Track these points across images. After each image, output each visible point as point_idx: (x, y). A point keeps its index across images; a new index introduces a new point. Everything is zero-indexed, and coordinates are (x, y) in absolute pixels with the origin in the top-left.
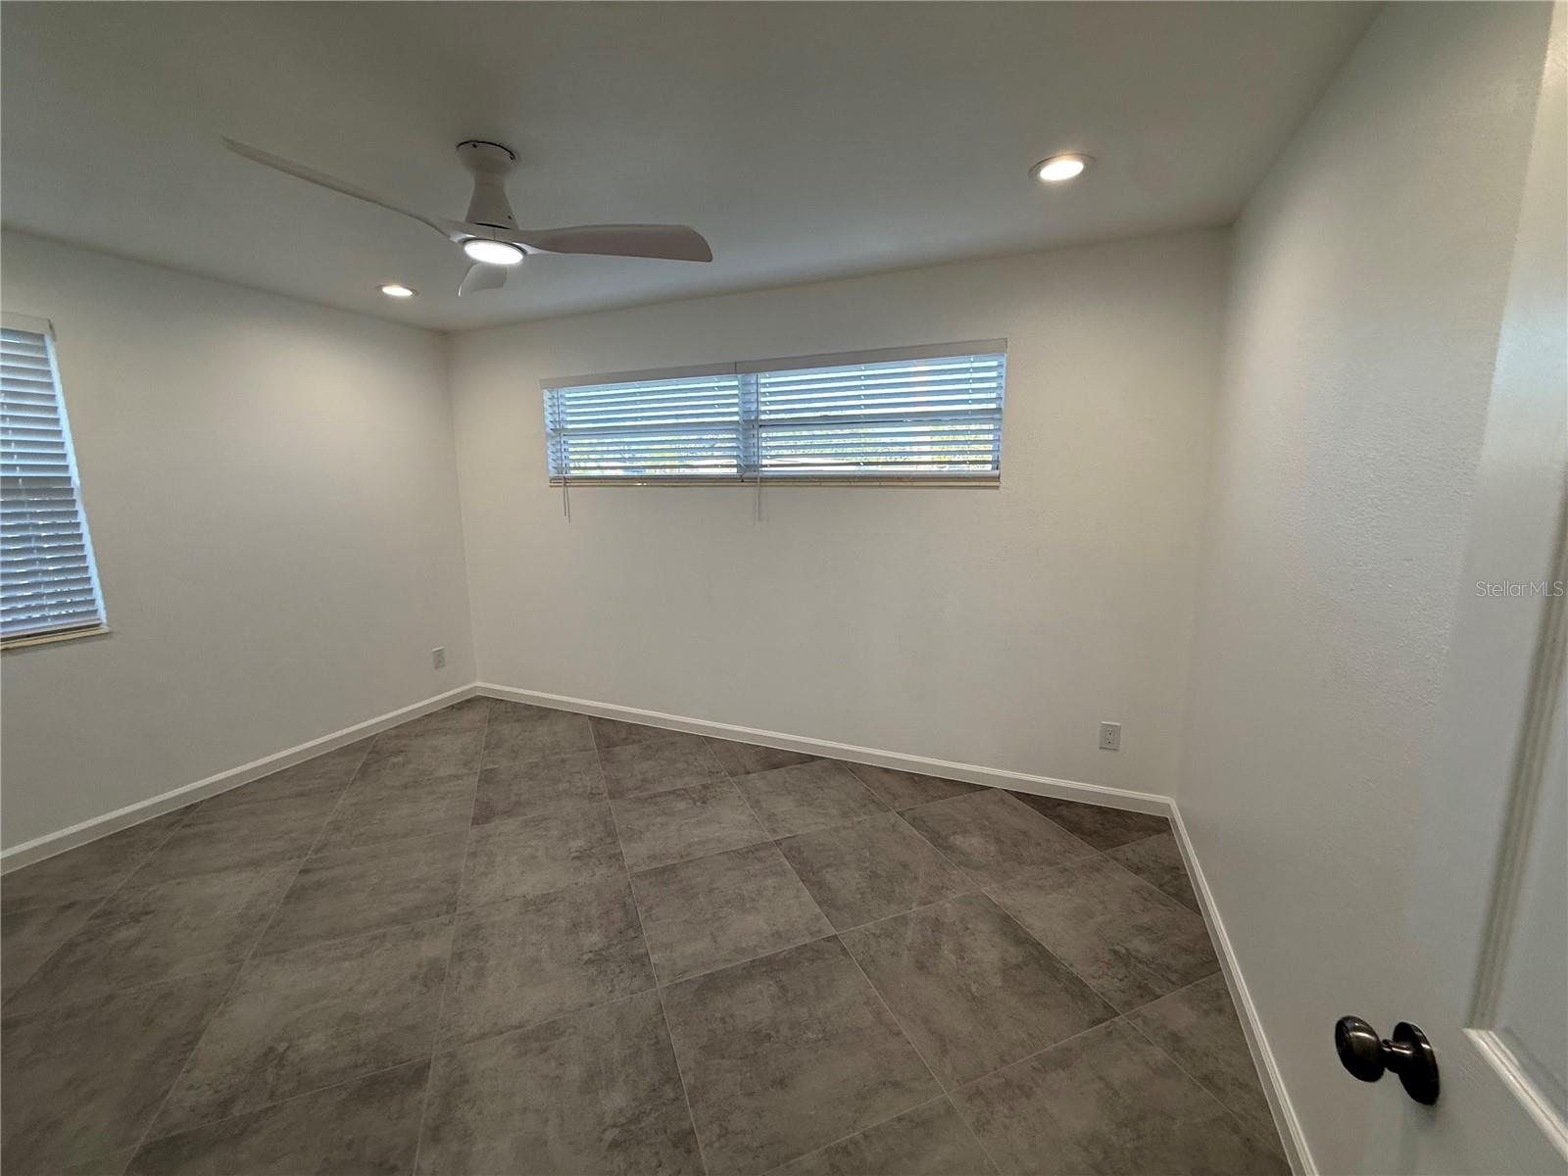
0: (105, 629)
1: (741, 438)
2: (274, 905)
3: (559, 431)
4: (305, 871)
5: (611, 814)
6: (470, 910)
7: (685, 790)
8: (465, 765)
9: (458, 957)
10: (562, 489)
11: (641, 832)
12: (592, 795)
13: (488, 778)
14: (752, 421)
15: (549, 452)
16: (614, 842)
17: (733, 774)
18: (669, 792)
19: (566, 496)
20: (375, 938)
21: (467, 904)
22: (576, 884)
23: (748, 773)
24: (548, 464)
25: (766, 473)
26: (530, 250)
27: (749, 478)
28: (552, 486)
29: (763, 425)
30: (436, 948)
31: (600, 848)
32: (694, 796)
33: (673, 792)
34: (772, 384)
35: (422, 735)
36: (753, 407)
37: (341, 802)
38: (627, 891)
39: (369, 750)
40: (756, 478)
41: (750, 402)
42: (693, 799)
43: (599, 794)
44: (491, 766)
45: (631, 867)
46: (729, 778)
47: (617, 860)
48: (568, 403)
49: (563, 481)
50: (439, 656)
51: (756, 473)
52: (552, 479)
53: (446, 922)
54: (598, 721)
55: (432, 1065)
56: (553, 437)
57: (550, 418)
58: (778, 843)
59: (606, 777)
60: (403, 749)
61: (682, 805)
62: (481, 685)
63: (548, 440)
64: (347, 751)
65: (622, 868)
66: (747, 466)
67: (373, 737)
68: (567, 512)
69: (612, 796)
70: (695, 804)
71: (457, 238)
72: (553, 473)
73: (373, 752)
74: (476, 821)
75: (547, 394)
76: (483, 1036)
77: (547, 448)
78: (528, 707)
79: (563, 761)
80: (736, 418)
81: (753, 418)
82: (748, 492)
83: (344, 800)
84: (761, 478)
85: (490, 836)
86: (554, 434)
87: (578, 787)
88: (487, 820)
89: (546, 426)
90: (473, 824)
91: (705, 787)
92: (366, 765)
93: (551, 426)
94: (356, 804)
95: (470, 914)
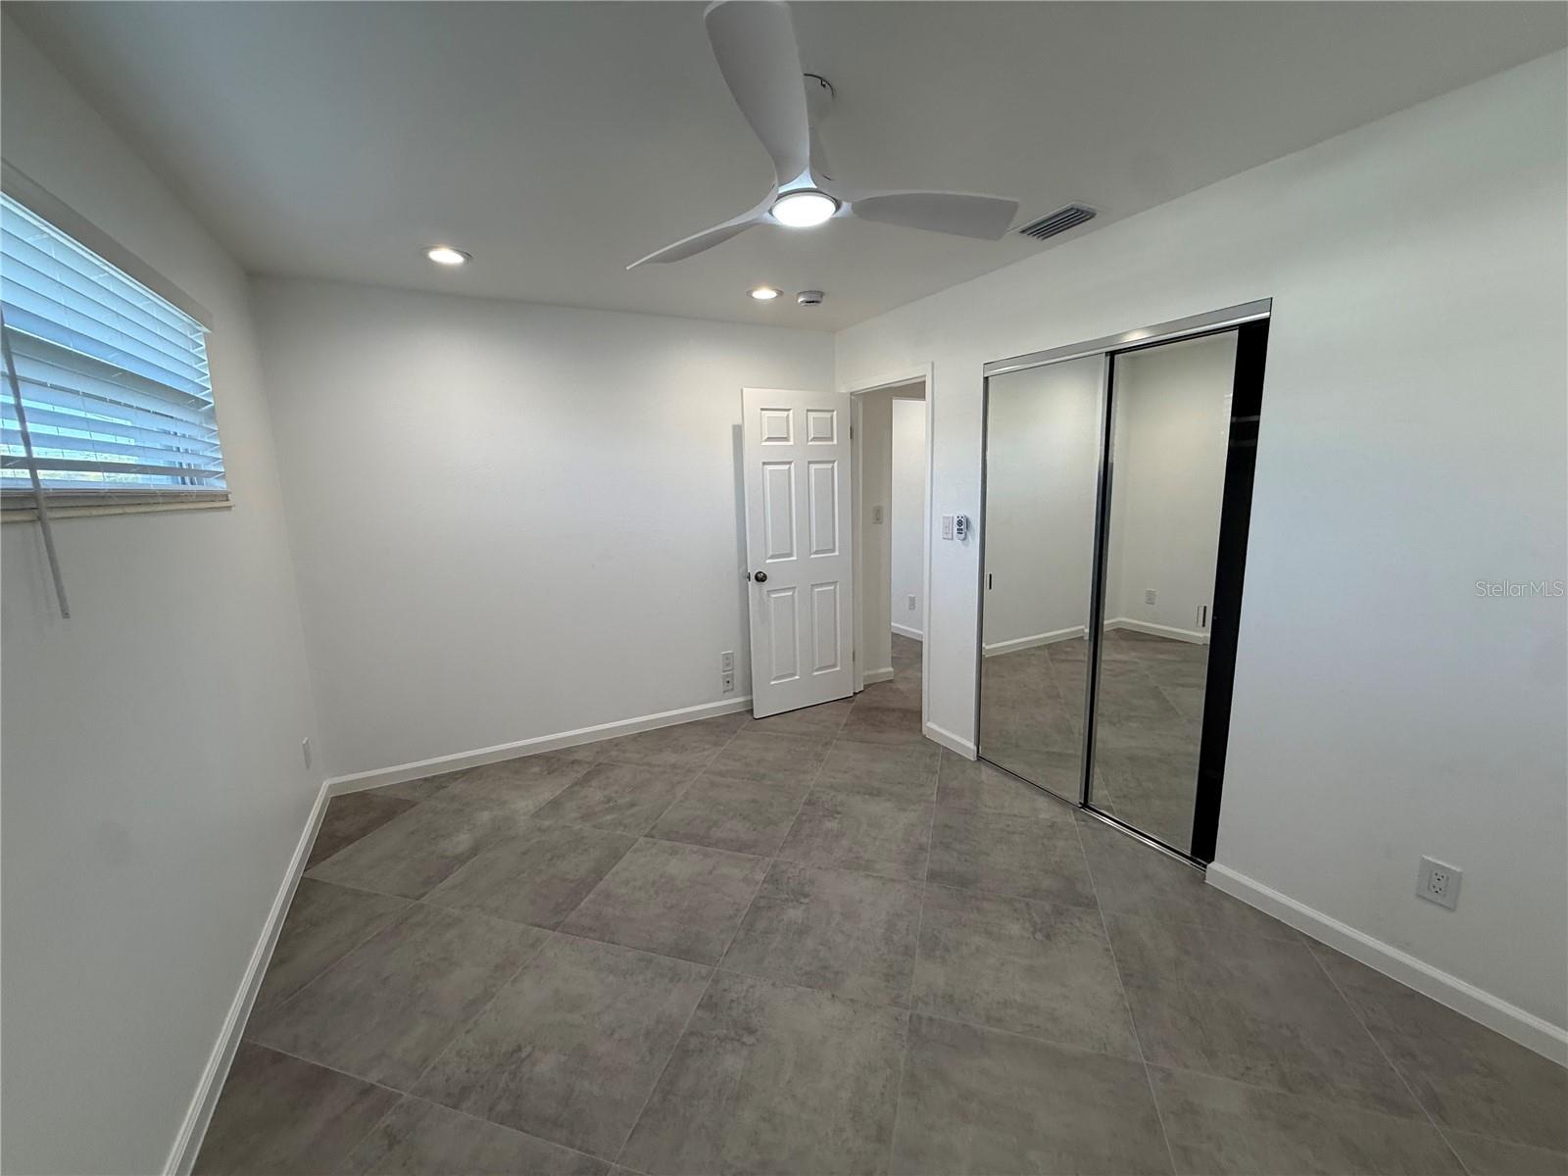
6: (897, 1010)
21: (896, 1020)
45: (706, 977)
53: (921, 1005)
95: (895, 1002)
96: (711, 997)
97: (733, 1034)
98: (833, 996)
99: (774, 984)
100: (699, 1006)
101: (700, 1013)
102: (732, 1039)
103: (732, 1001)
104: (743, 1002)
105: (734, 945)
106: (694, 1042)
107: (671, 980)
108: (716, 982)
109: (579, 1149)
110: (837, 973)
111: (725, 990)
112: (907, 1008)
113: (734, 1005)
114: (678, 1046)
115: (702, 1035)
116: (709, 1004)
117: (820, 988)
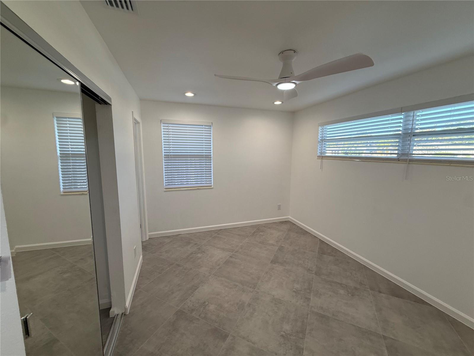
0: (212, 187)
1: (401, 141)
2: (222, 263)
3: (323, 140)
4: (231, 257)
5: (312, 281)
6: (258, 291)
7: (346, 286)
8: (277, 242)
9: (249, 305)
10: (321, 160)
11: (321, 295)
12: (309, 270)
13: (281, 249)
14: (409, 133)
15: (318, 147)
16: (309, 293)
17: (372, 289)
18: (339, 283)
19: (322, 162)
20: (235, 285)
21: (259, 289)
22: (291, 302)
23: (380, 292)
24: (317, 151)
25: (414, 158)
26: (297, 82)
27: (402, 160)
28: (317, 159)
29: (416, 135)
30: (246, 298)
31: (304, 292)
32: (349, 290)
33: (341, 284)
34: (422, 115)
35: (270, 228)
36: (410, 127)
37: (245, 241)
38: (307, 316)
39: (257, 228)
40: (407, 160)
41: (408, 124)
42: (348, 291)
43: (311, 271)
44: (283, 245)
45: (312, 307)
46: (369, 290)
47: (308, 301)
48: (328, 130)
49: (322, 157)
50: (279, 206)
51: (407, 157)
52: (318, 156)
53: (251, 291)
54: (322, 242)
55: (229, 337)
56: (320, 142)
57: (320, 136)
58: (385, 338)
59: (316, 265)
60: (264, 231)
61: (342, 292)
62: (290, 217)
63: (318, 143)
64: (252, 227)
65: (308, 305)
66: (402, 154)
67: (259, 225)
68: (321, 167)
69: (316, 274)
70: (348, 294)
71: (275, 84)
72: (319, 154)
73: (257, 229)
74: (272, 262)
75: (320, 128)
76: (244, 338)
77: (318, 146)
78: (301, 229)
79: (305, 253)
80: (400, 132)
81: (409, 132)
82: (402, 166)
83: (246, 240)
84: (409, 160)
85: (273, 269)
86: (321, 141)
87: (306, 265)
88: (275, 263)
89: (319, 139)
90: (271, 262)
91: (356, 289)
92: (254, 232)
93: (320, 138)
94: (248, 243)
95: (258, 293)
98: (274, 296)
110: (272, 302)
112: (255, 291)
117: (277, 299)
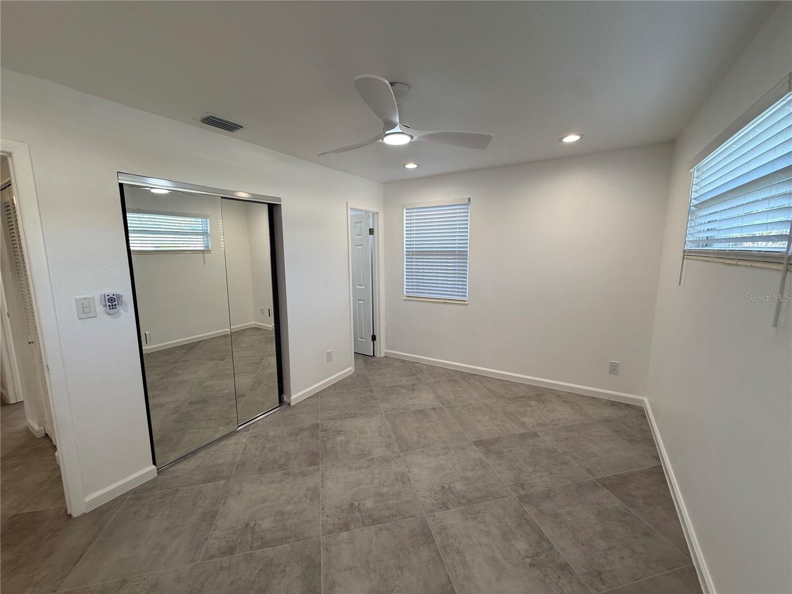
95: (398, 457)
96: (441, 508)
97: (449, 491)
99: (417, 491)
100: (448, 509)
101: (451, 507)
102: (451, 491)
103: (436, 500)
104: (433, 497)
105: (406, 516)
106: (463, 501)
107: (445, 529)
108: (432, 511)
109: (523, 508)
111: (433, 505)
112: (398, 454)
113: (437, 498)
114: (469, 505)
115: (458, 501)
116: (444, 506)
